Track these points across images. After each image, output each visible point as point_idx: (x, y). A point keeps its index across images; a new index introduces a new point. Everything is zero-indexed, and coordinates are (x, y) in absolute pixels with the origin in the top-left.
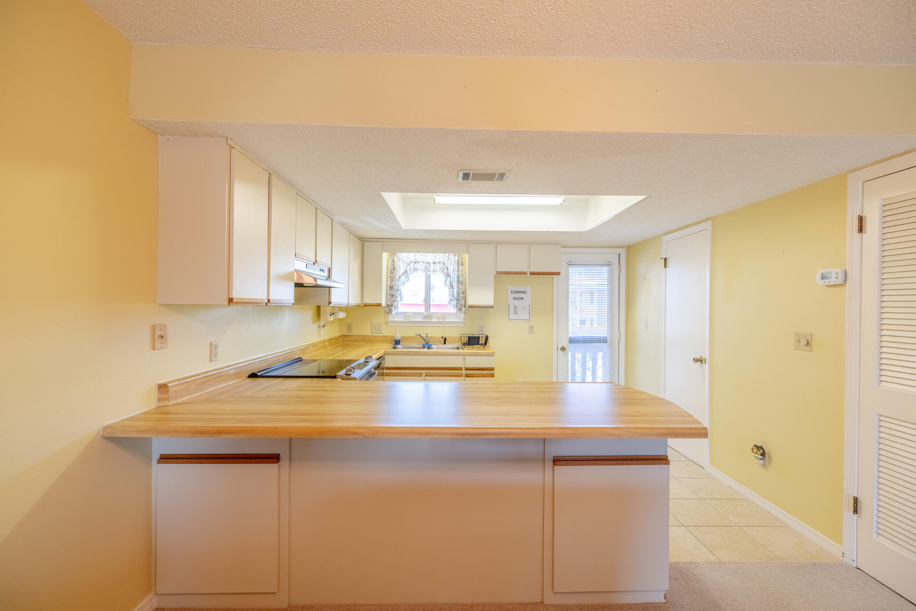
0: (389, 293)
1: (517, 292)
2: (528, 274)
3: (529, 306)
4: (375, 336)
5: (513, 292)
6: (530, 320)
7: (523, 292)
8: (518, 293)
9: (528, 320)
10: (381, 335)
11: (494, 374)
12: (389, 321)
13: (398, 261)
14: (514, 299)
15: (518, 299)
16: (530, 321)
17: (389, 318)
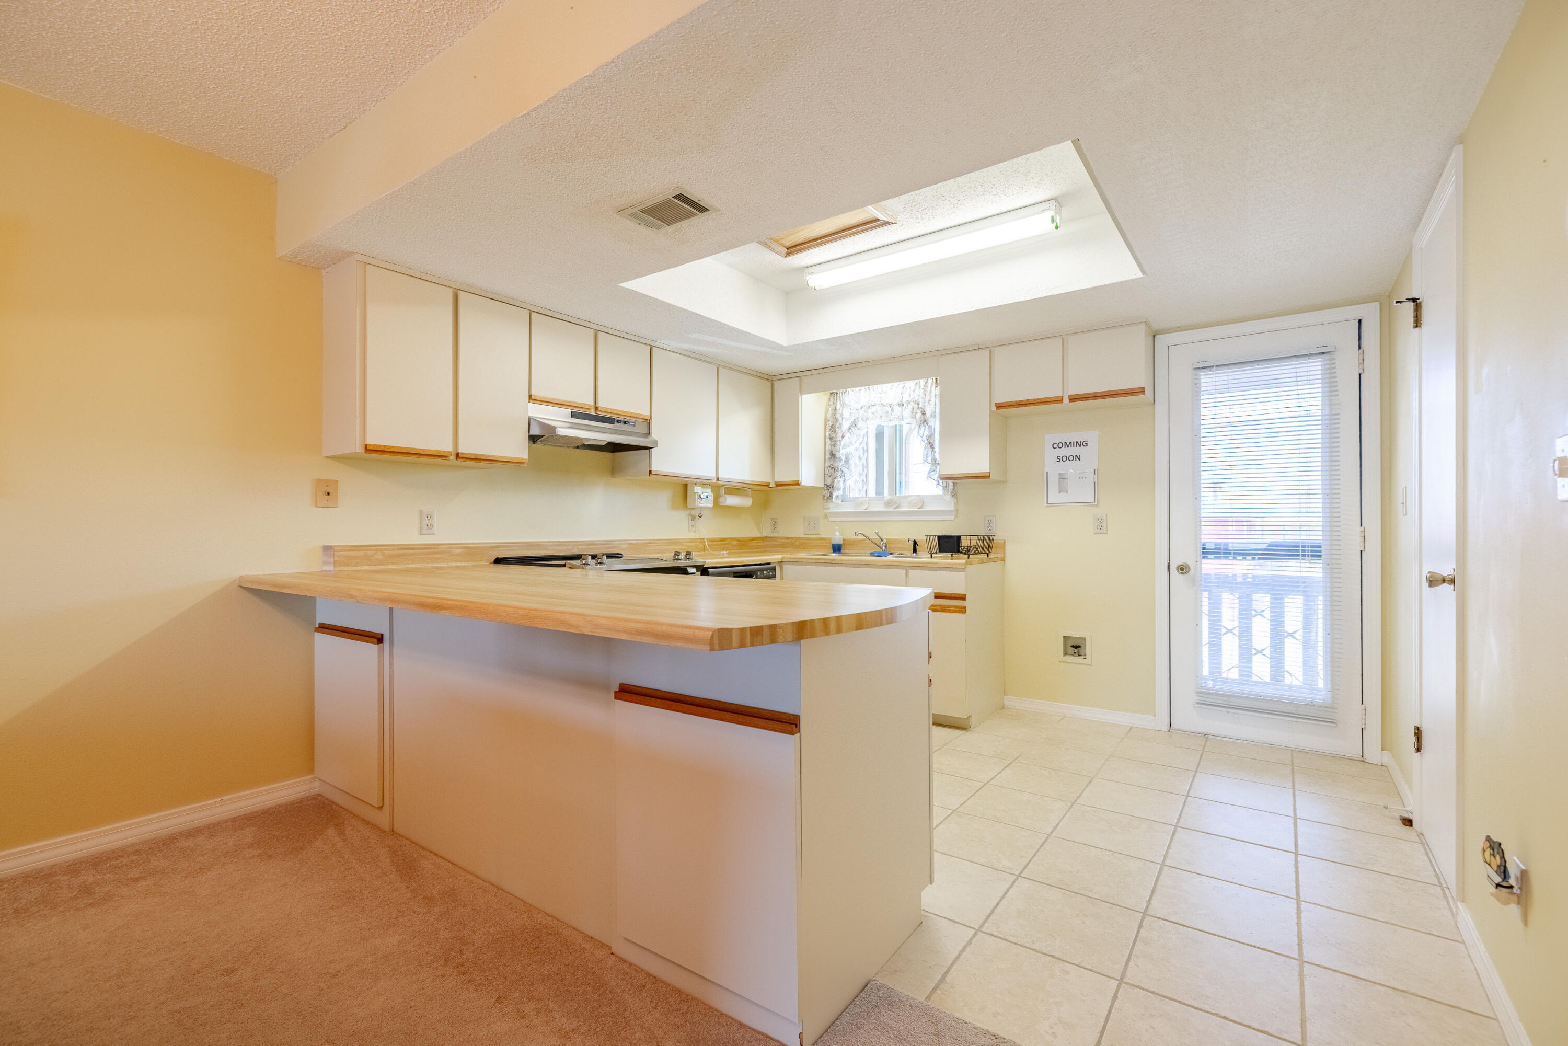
0: (829, 464)
1: (1066, 445)
2: (1066, 400)
3: (1095, 474)
4: (808, 539)
5: (1055, 446)
6: (1096, 503)
7: (1079, 444)
8: (1068, 447)
9: (1095, 503)
10: (819, 536)
11: (965, 608)
12: (829, 512)
13: (841, 408)
14: (1059, 459)
15: (1068, 458)
16: (1097, 506)
17: (829, 508)
